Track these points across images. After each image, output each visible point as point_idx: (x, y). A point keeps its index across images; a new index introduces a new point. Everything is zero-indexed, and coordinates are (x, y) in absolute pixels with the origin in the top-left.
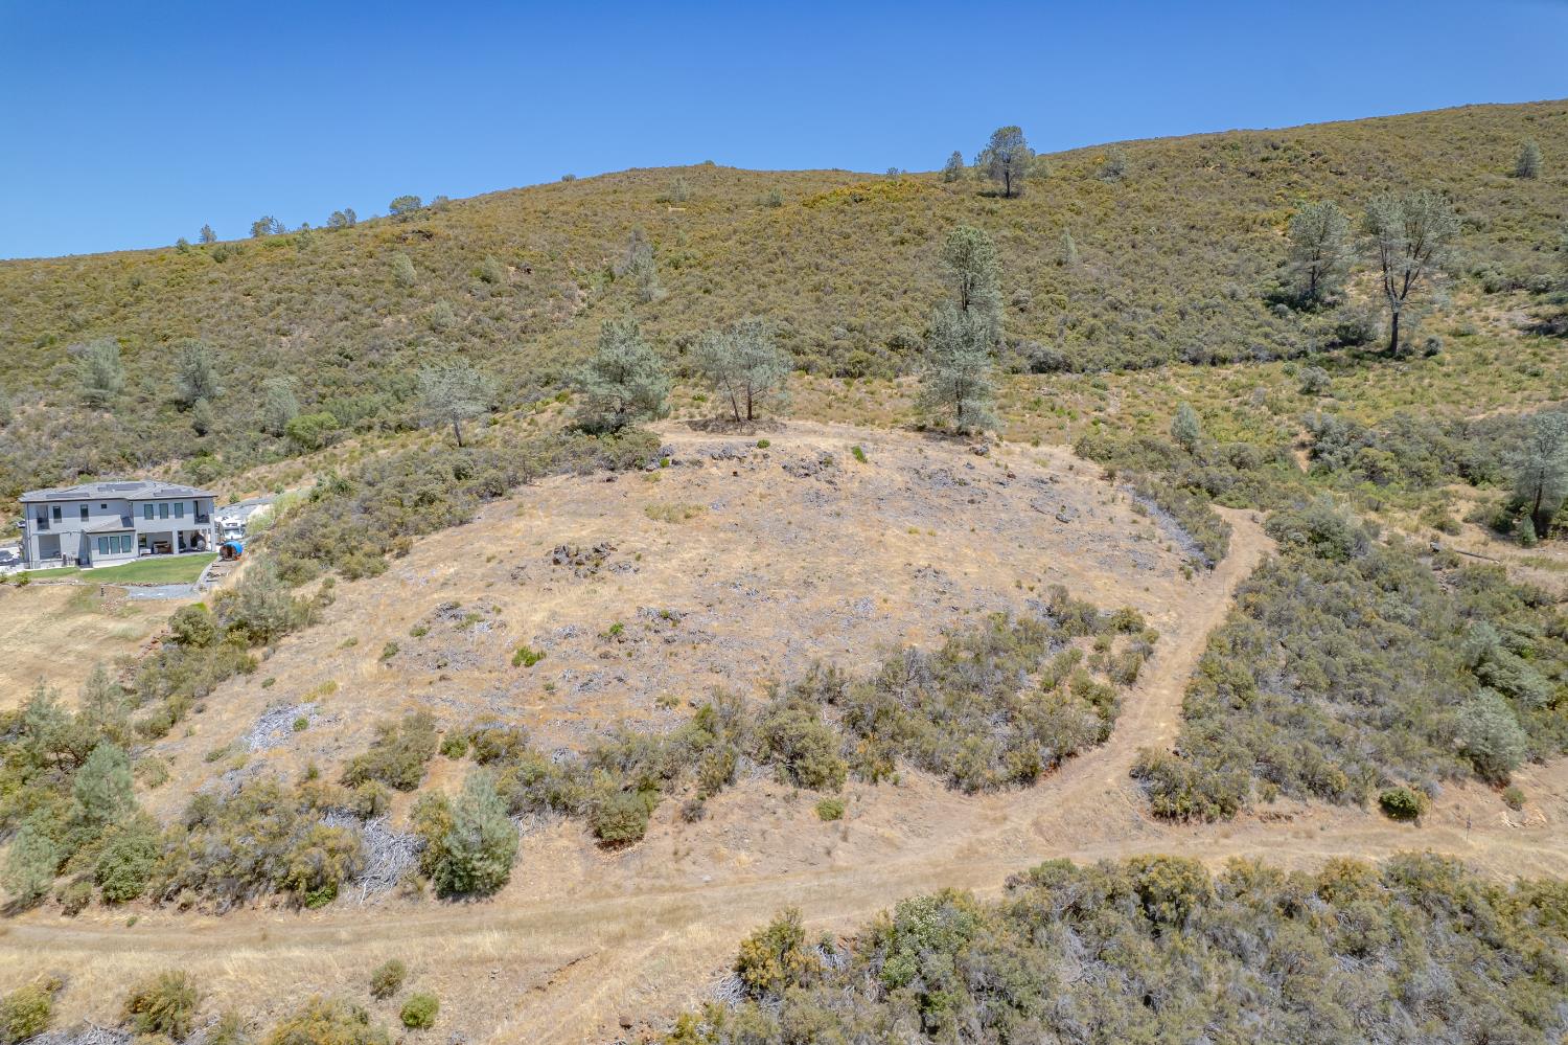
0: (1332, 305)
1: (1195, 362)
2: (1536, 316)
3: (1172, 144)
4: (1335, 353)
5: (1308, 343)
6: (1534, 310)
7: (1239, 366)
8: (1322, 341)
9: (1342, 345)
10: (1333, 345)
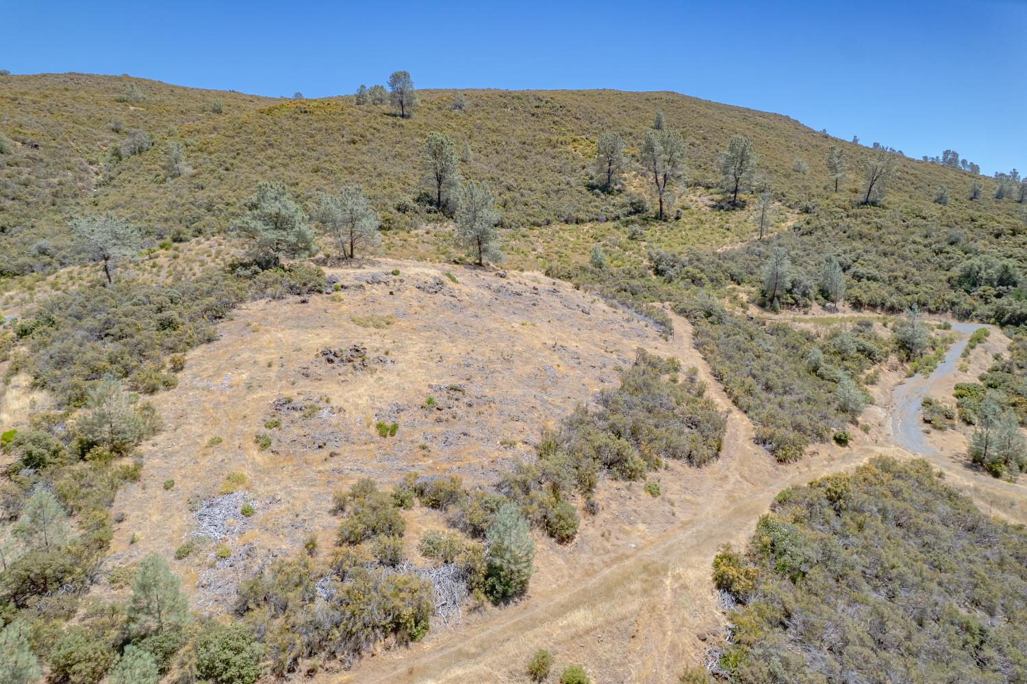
0: (620, 191)
1: (567, 222)
2: (712, 200)
3: (482, 93)
4: (633, 217)
5: (619, 212)
6: (710, 197)
7: (590, 225)
8: (625, 210)
9: (635, 213)
10: (630, 213)
